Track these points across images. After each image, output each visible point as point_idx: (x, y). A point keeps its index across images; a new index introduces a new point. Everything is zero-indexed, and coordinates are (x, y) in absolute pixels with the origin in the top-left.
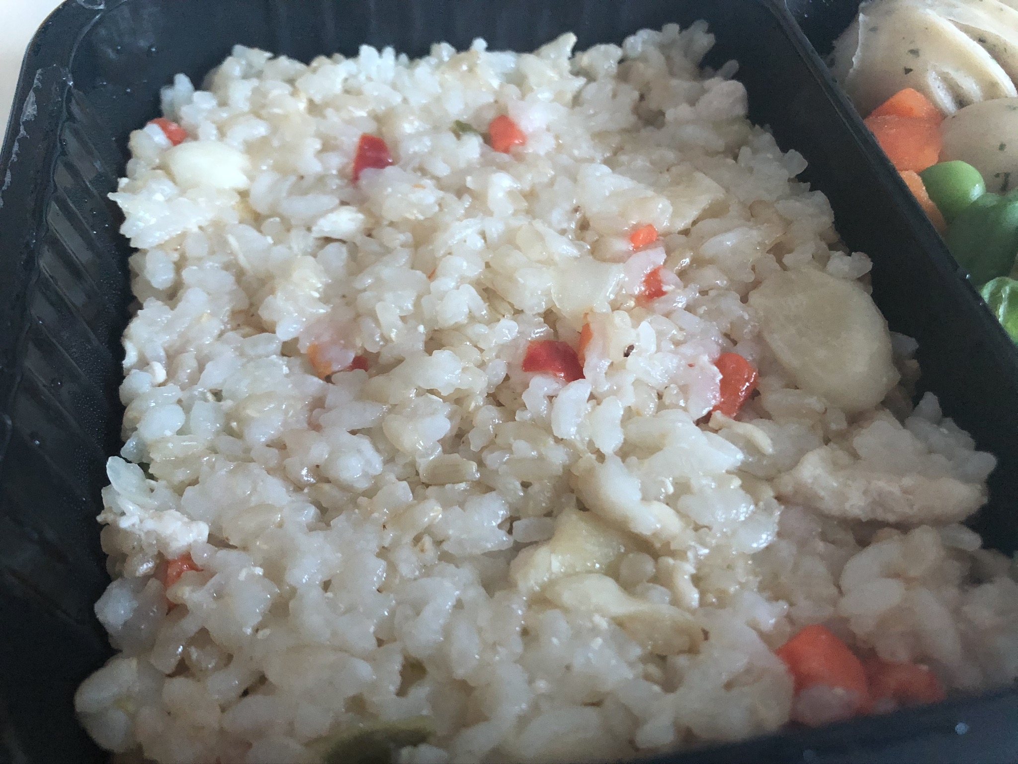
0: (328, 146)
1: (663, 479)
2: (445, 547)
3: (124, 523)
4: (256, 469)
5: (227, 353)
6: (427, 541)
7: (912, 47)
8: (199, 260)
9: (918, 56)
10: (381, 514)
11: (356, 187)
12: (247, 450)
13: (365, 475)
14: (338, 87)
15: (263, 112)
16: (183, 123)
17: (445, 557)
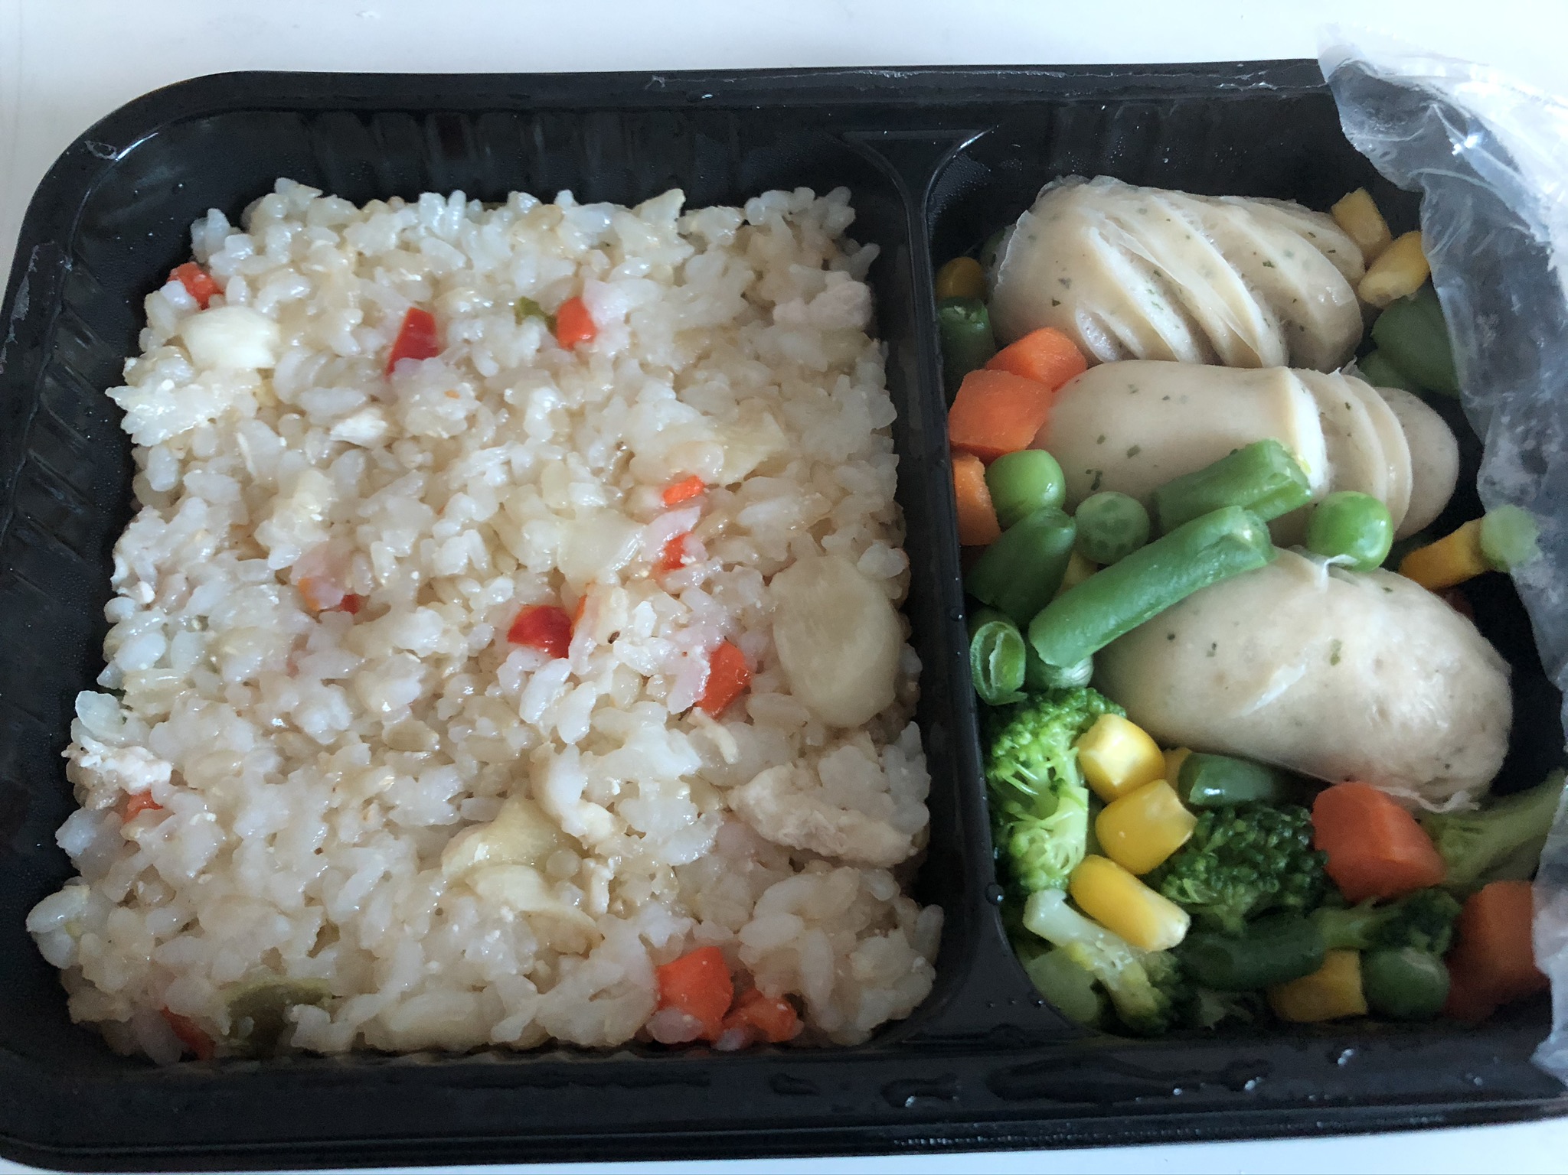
0: (369, 320)
1: (611, 779)
2: (393, 815)
3: (85, 762)
4: (227, 710)
5: (219, 577)
6: (374, 808)
7: (1065, 275)
8: (206, 460)
9: (1068, 287)
10: (336, 776)
11: (388, 380)
12: (223, 688)
13: (330, 730)
14: (393, 239)
15: (304, 266)
16: (212, 273)
17: (390, 825)
